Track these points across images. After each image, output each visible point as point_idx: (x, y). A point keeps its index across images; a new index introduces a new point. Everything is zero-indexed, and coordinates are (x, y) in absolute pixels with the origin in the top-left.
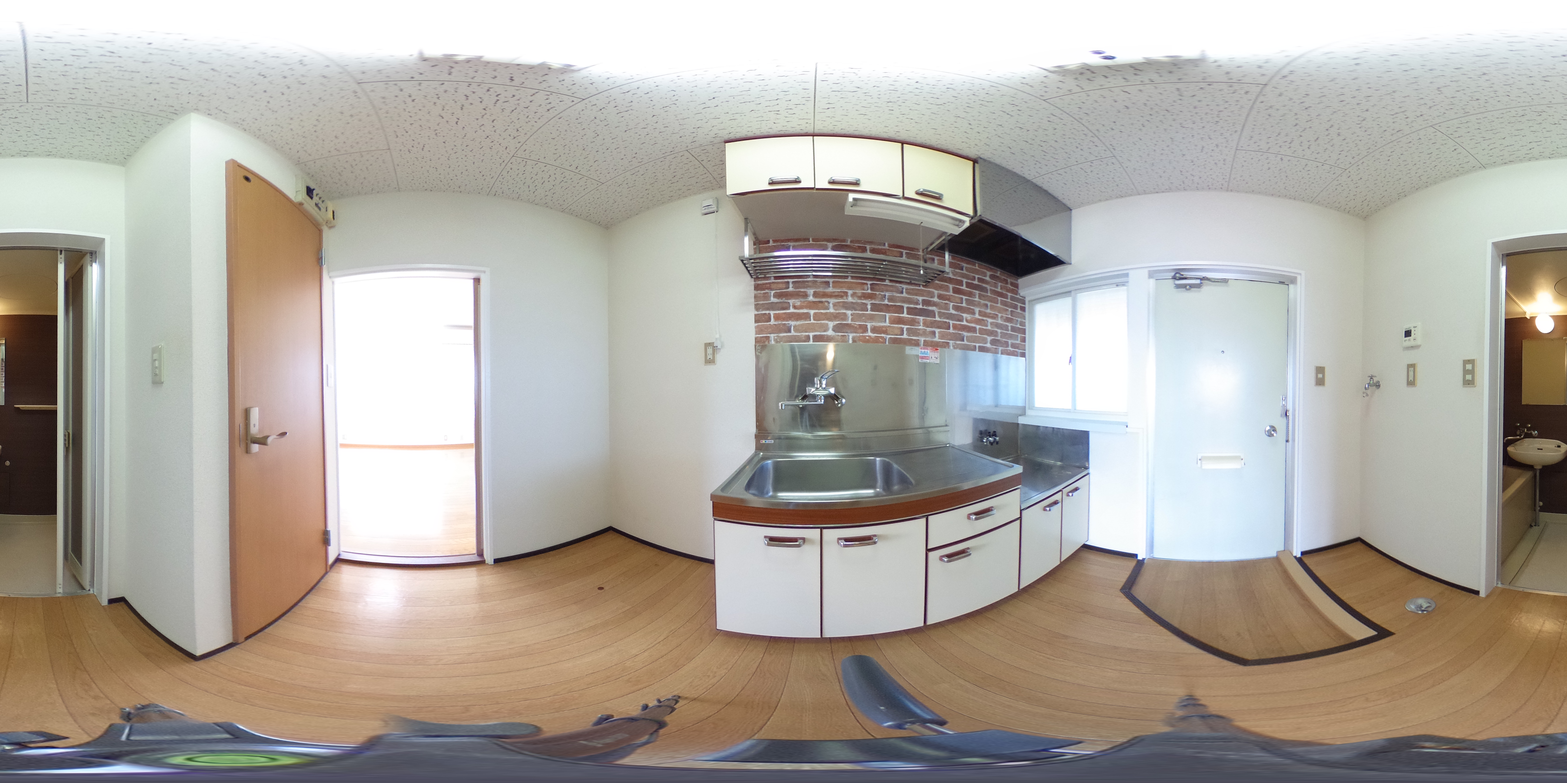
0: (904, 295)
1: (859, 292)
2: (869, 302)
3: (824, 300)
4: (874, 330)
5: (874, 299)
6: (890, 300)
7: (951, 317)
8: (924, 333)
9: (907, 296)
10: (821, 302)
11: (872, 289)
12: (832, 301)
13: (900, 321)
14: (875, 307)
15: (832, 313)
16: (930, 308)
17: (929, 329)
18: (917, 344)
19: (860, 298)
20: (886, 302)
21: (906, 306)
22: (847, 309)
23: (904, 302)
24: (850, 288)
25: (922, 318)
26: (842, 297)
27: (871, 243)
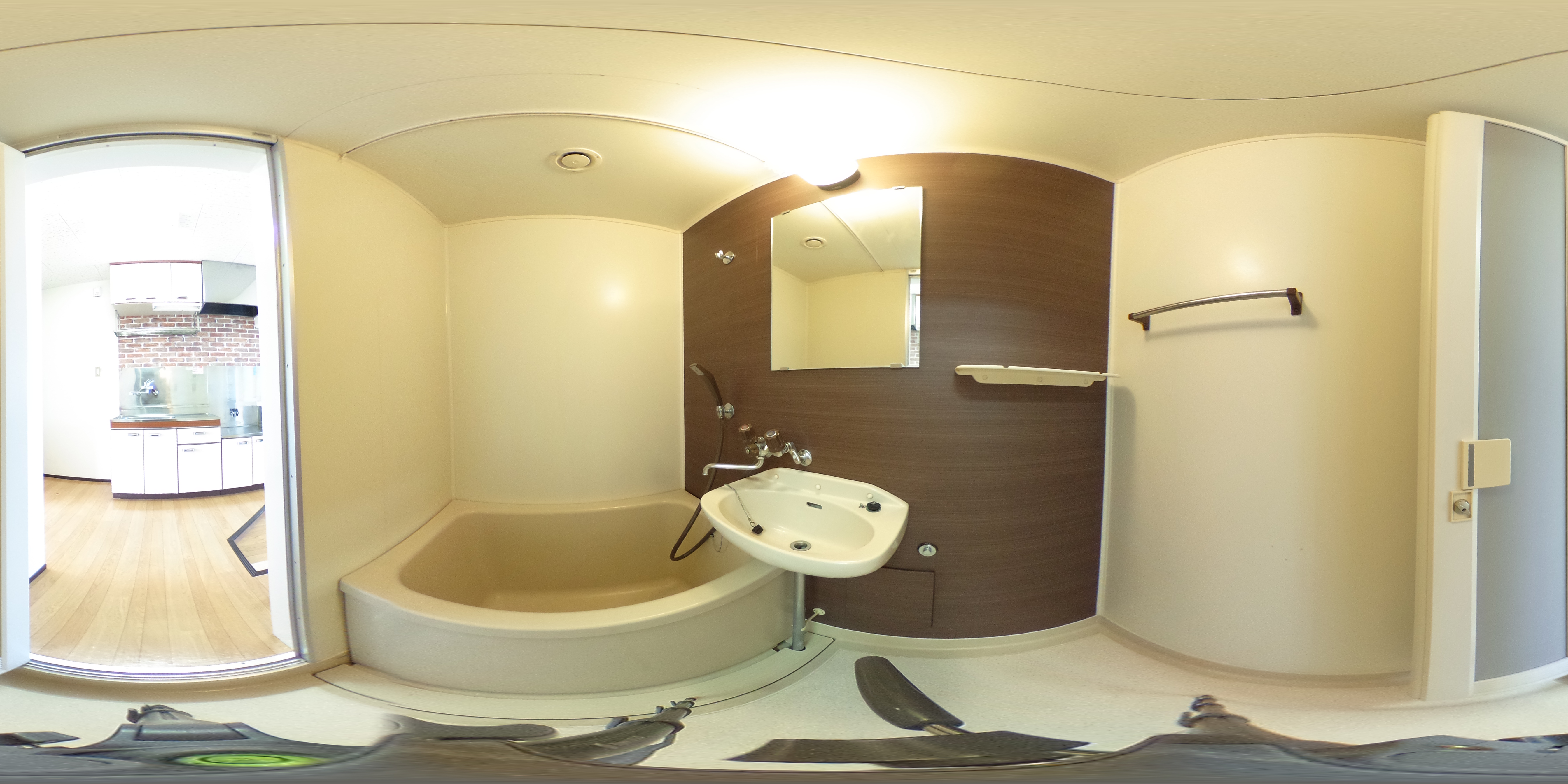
1: (164, 343)
2: (168, 347)
3: (148, 347)
5: (171, 345)
6: (178, 345)
7: (209, 349)
8: (196, 360)
9: (186, 342)
10: (147, 349)
11: (169, 341)
12: (152, 348)
13: (183, 355)
14: (171, 349)
15: (152, 354)
16: (198, 347)
17: (198, 357)
18: (191, 365)
19: (164, 345)
20: (176, 346)
21: (185, 347)
22: (158, 351)
23: (184, 345)
24: (160, 341)
25: (193, 352)
26: (156, 346)
27: (168, 316)
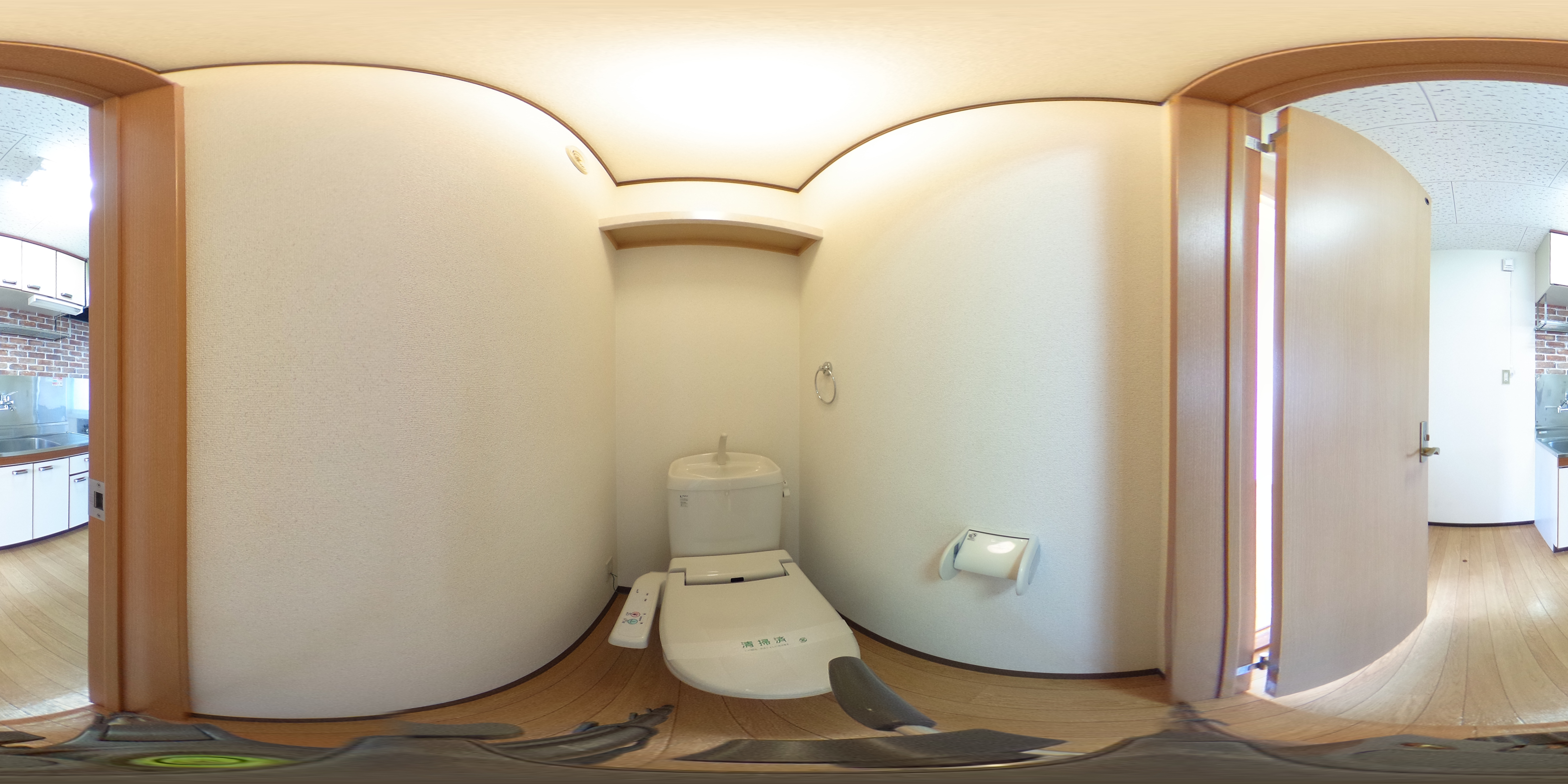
0: (45, 347)
1: (23, 345)
2: (27, 351)
3: (5, 349)
4: (30, 368)
5: (30, 350)
6: (38, 350)
7: (68, 359)
8: (55, 370)
10: (3, 351)
11: (29, 344)
12: (10, 350)
13: (43, 363)
14: (31, 355)
15: (9, 358)
17: (57, 367)
18: (51, 375)
19: (23, 349)
20: (36, 352)
21: (46, 353)
22: (17, 355)
23: (45, 351)
25: (53, 360)
26: (14, 348)
